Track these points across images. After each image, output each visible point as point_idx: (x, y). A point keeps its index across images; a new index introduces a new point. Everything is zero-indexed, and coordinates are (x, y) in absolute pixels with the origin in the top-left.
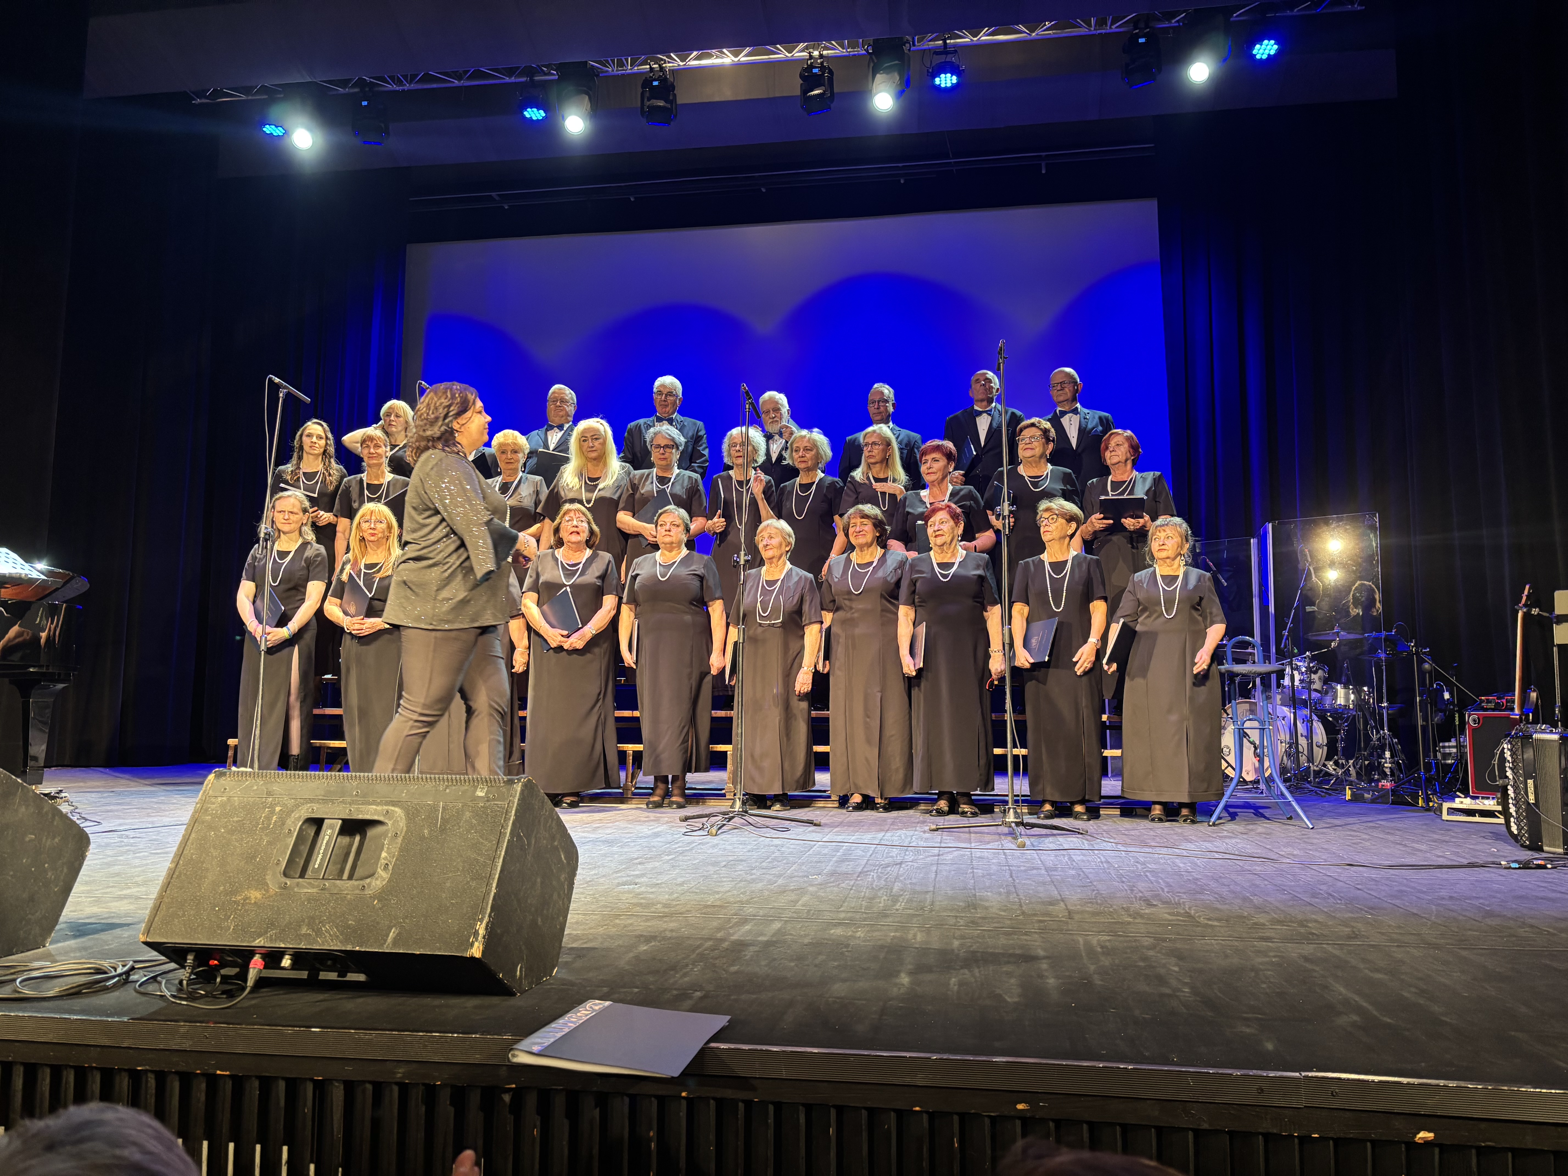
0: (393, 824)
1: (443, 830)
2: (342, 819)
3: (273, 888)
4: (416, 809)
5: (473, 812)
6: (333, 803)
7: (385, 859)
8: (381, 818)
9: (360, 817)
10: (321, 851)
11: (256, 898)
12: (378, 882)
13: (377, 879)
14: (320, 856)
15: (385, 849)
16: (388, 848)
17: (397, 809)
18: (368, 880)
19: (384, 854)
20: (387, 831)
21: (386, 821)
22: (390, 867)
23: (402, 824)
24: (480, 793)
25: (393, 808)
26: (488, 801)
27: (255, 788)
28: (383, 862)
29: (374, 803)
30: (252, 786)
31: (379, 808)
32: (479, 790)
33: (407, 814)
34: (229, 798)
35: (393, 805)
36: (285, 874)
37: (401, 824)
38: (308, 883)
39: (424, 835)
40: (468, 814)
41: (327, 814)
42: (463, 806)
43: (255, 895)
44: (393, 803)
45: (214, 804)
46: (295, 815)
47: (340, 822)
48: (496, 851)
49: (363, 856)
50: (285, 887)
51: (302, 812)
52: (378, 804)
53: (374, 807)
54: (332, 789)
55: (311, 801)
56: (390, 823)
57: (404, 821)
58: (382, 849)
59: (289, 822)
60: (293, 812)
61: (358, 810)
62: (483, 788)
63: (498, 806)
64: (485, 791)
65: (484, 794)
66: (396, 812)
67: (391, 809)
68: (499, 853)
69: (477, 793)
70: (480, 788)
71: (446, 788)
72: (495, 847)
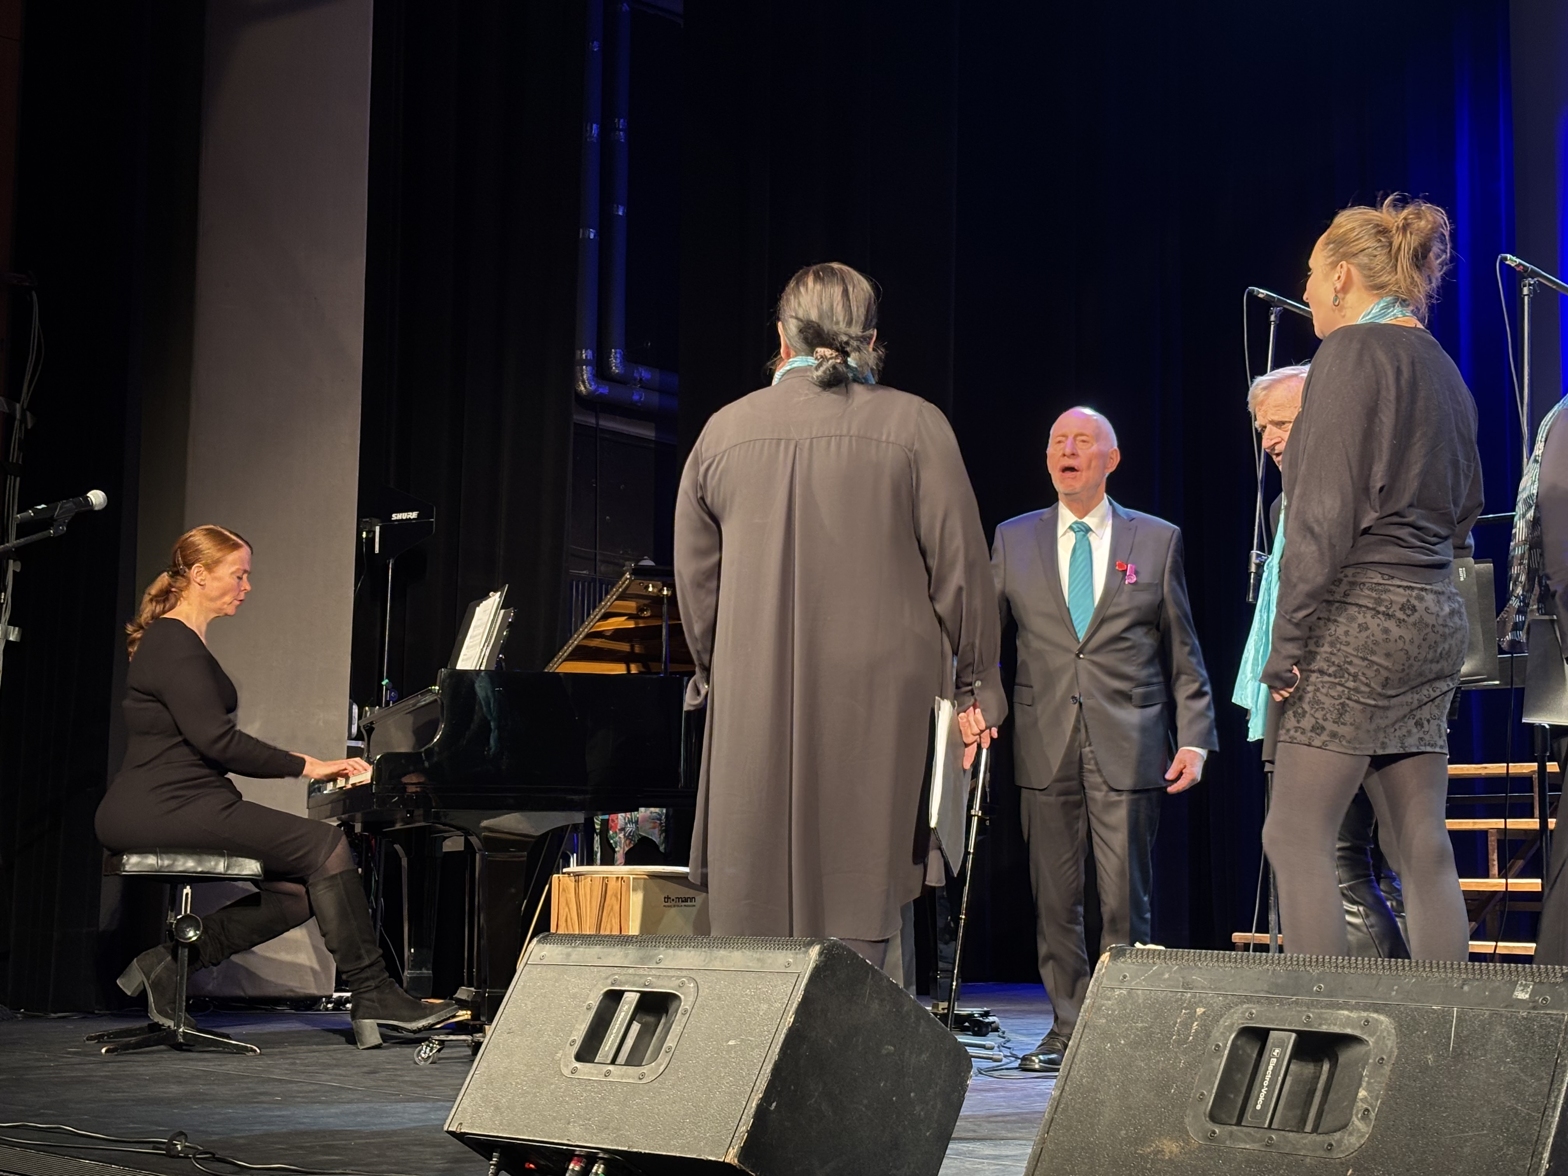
0: (1376, 1042)
1: (1458, 1055)
2: (1297, 1032)
3: (1196, 1140)
4: (1413, 1018)
5: (1508, 1026)
6: (1282, 1004)
7: (1364, 1100)
8: (1357, 1033)
9: (1324, 1028)
10: (1266, 1083)
11: (1171, 1152)
12: (1353, 1140)
13: (1351, 1134)
14: (1264, 1091)
15: (1364, 1084)
16: (1368, 1083)
17: (1382, 1018)
18: (1337, 1135)
19: (1362, 1093)
20: (1367, 1054)
21: (1365, 1037)
22: (1373, 1115)
23: (1391, 1042)
24: (1521, 995)
25: (1375, 1015)
26: (1534, 1008)
27: (1167, 976)
28: (1361, 1105)
29: (1345, 1006)
30: (1163, 974)
31: (1354, 1015)
32: (1519, 988)
33: (1399, 1028)
34: (1129, 993)
35: (1376, 1011)
36: (1213, 1117)
37: (1390, 1044)
38: (1246, 1134)
39: (1426, 1063)
40: (1500, 1032)
41: (1272, 1021)
42: (1491, 1016)
43: (1170, 1147)
44: (1377, 1009)
45: (1109, 999)
46: (1225, 1022)
47: (1294, 1035)
48: (1549, 1096)
49: (1332, 1096)
50: (1211, 1137)
51: (1236, 1016)
52: (1352, 1008)
53: (1346, 1012)
54: (1279, 981)
55: (1249, 999)
56: (1371, 1041)
57: (1393, 1038)
58: (1359, 1085)
59: (1216, 1033)
60: (1221, 1016)
61: (1320, 1017)
62: (1526, 986)
63: (1551, 1018)
64: (1529, 990)
65: (1527, 996)
66: (1382, 1023)
67: (1373, 1018)
68: (1553, 1099)
69: (1516, 993)
70: (1521, 985)
71: (1464, 984)
72: (1546, 1090)
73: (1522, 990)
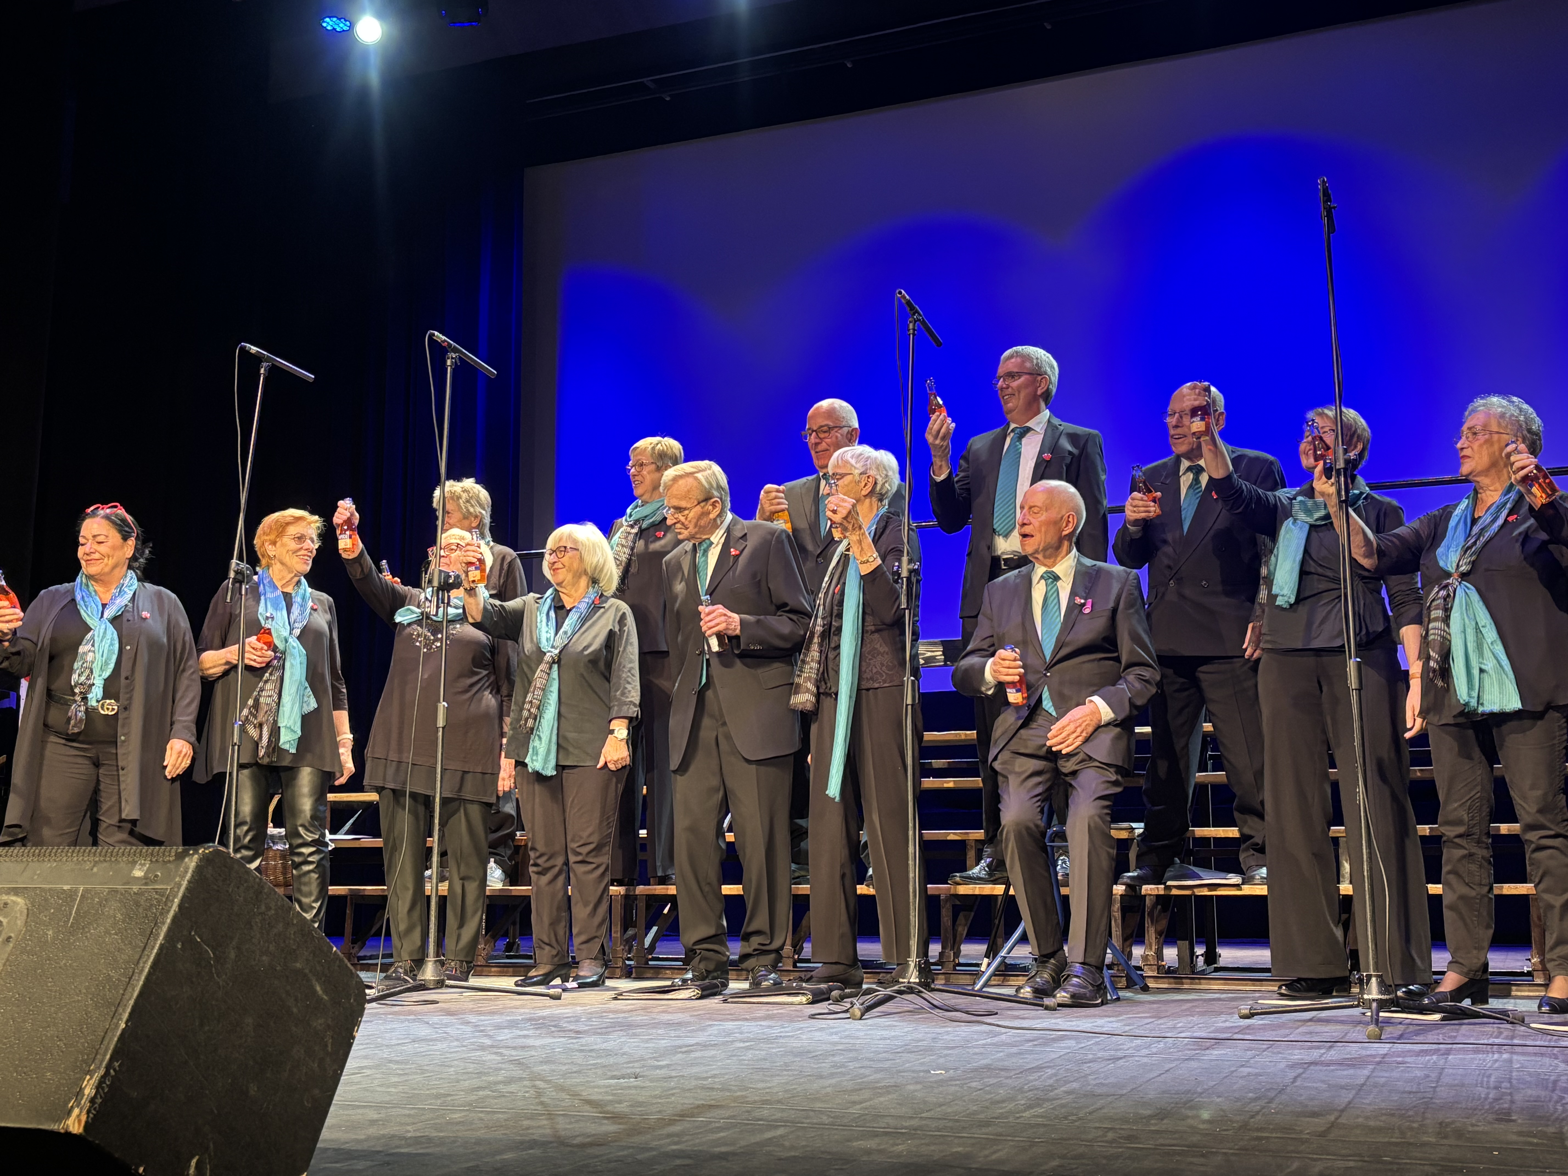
0: (8, 923)
1: (73, 930)
4: (46, 900)
5: (120, 901)
17: (19, 900)
23: (20, 923)
24: (138, 873)
25: (14, 898)
26: (146, 884)
32: (138, 867)
33: (31, 908)
35: (16, 894)
40: (113, 905)
42: (109, 893)
44: (16, 891)
48: (138, 963)
57: (24, 917)
62: (144, 865)
63: (156, 892)
64: (145, 868)
65: (143, 874)
66: (18, 904)
67: (12, 901)
68: (141, 965)
69: (134, 872)
70: (140, 864)
71: (94, 866)
72: (137, 957)
73: (140, 869)
